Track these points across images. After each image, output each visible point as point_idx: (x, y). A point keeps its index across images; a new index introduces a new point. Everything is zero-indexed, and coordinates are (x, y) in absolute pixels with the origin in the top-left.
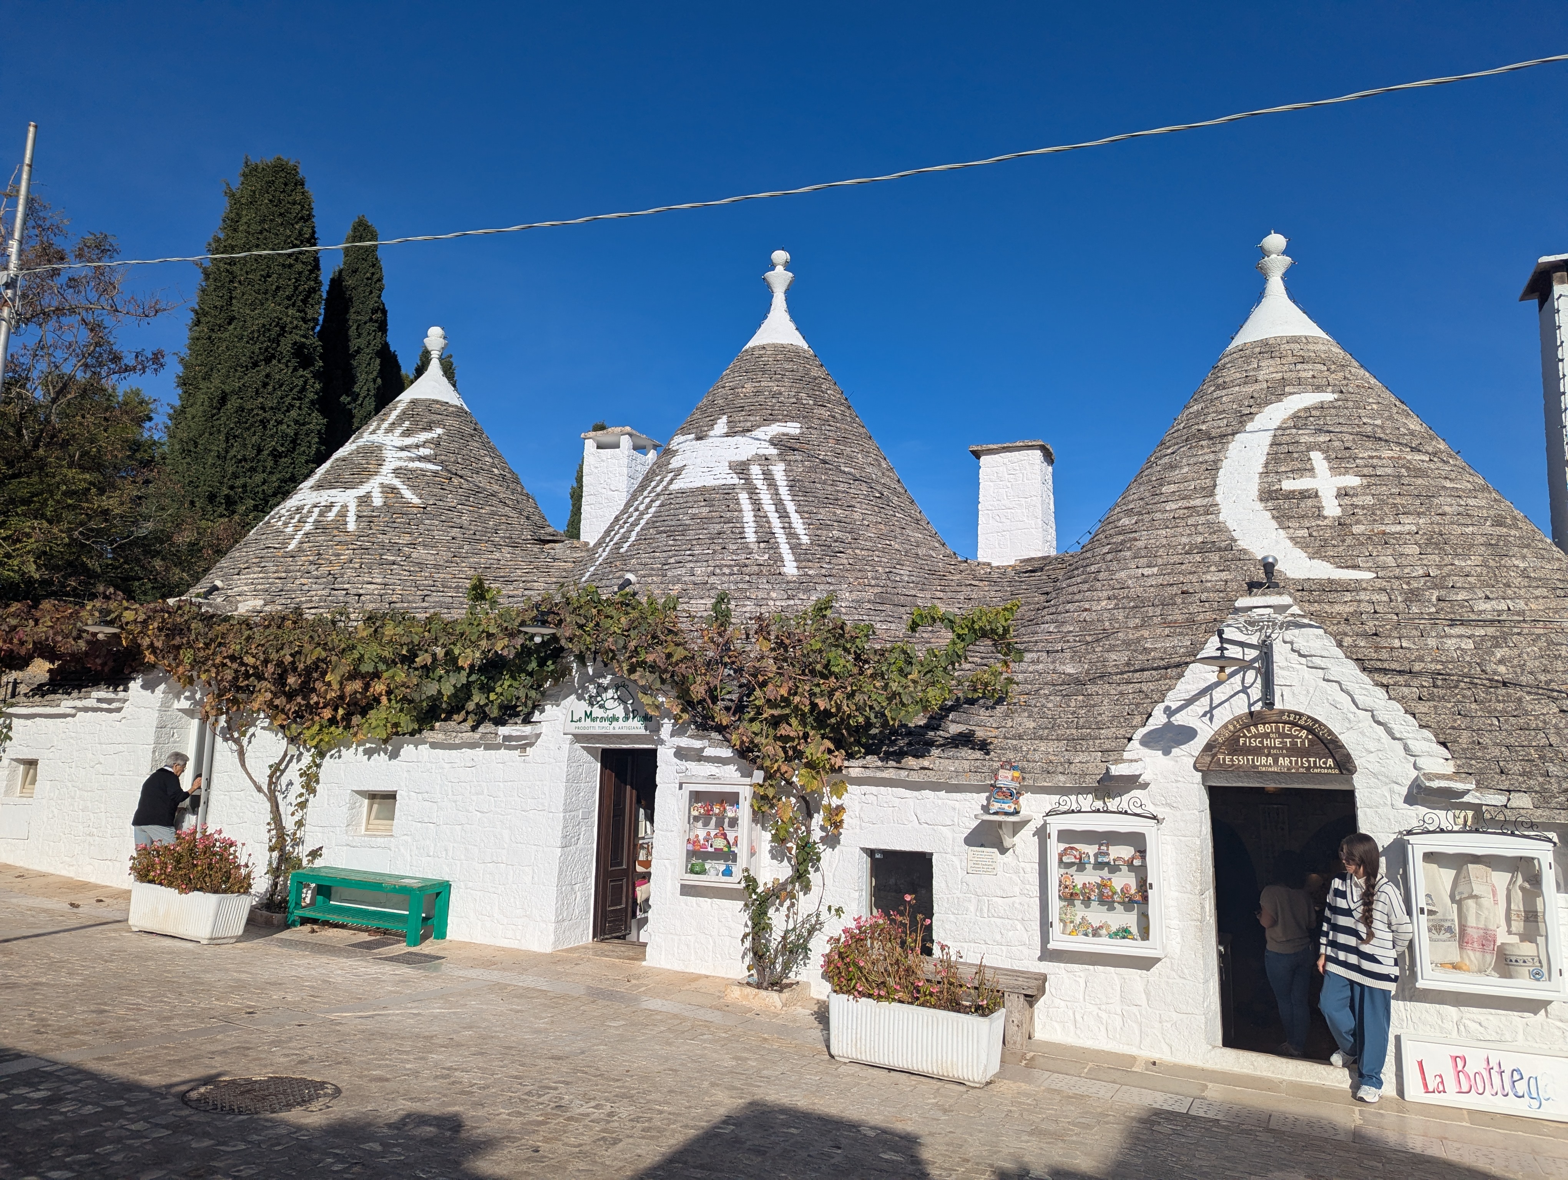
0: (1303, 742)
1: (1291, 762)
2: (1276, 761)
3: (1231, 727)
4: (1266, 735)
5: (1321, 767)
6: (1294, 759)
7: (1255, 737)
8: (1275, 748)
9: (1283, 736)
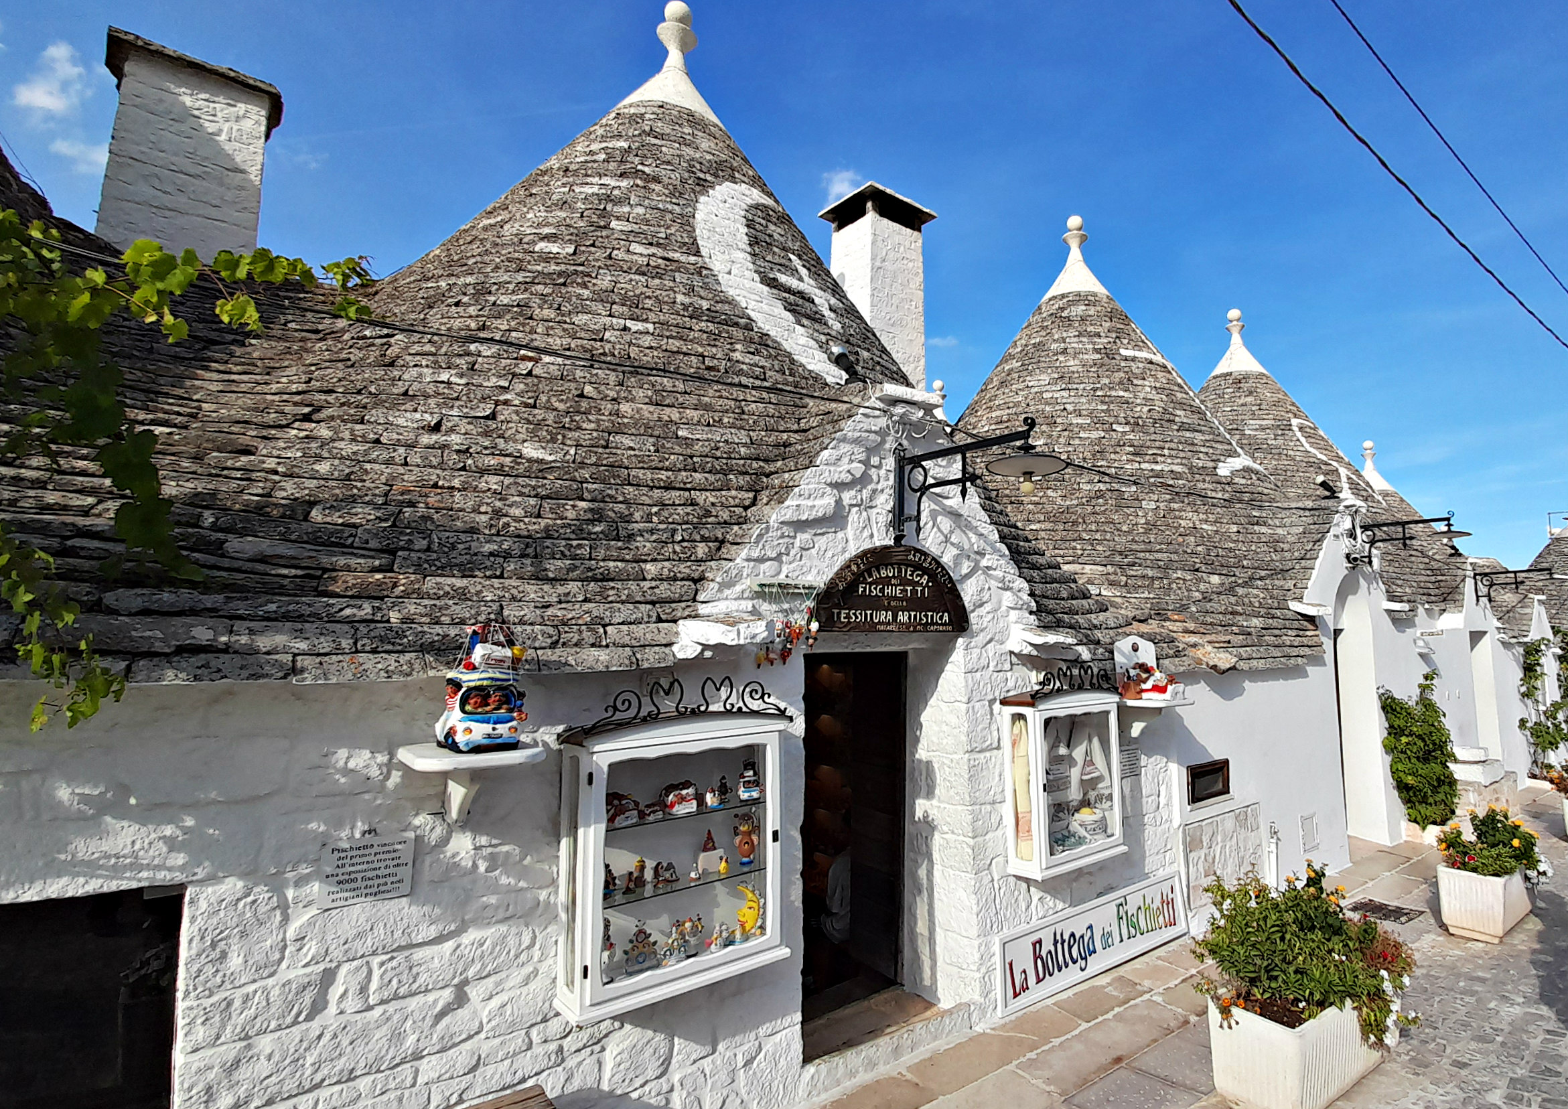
0: (923, 592)
1: (910, 618)
2: (895, 617)
3: (854, 568)
4: (887, 581)
5: (937, 624)
6: (913, 614)
7: (875, 582)
8: (896, 599)
9: (904, 582)
